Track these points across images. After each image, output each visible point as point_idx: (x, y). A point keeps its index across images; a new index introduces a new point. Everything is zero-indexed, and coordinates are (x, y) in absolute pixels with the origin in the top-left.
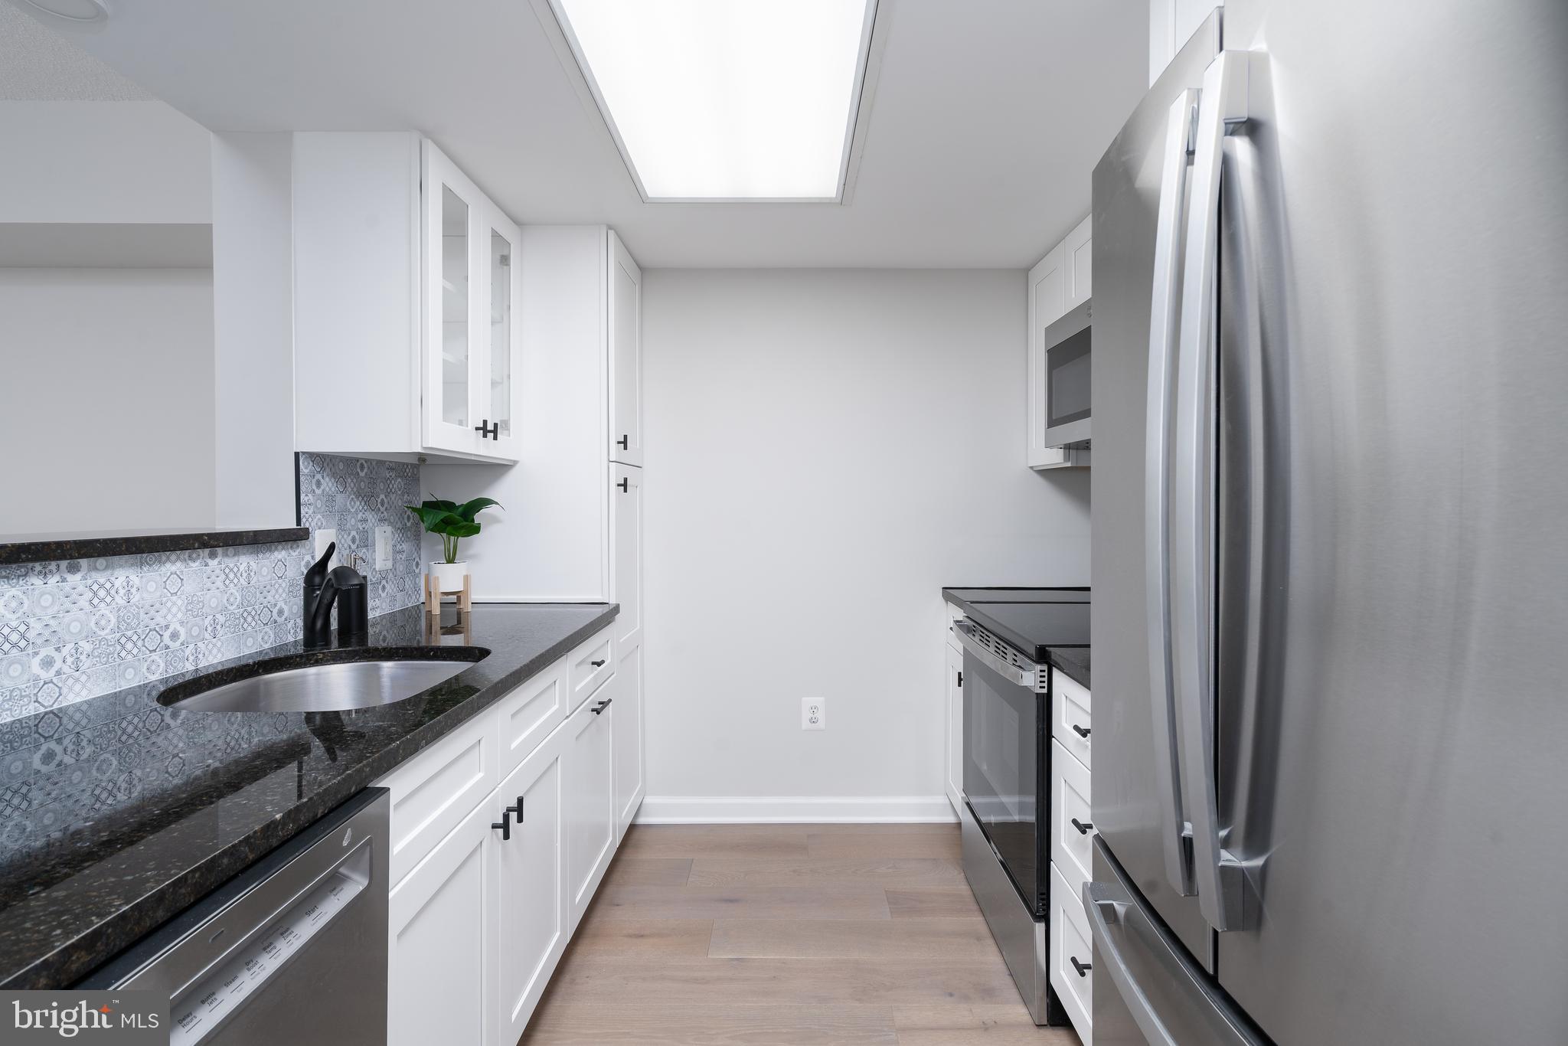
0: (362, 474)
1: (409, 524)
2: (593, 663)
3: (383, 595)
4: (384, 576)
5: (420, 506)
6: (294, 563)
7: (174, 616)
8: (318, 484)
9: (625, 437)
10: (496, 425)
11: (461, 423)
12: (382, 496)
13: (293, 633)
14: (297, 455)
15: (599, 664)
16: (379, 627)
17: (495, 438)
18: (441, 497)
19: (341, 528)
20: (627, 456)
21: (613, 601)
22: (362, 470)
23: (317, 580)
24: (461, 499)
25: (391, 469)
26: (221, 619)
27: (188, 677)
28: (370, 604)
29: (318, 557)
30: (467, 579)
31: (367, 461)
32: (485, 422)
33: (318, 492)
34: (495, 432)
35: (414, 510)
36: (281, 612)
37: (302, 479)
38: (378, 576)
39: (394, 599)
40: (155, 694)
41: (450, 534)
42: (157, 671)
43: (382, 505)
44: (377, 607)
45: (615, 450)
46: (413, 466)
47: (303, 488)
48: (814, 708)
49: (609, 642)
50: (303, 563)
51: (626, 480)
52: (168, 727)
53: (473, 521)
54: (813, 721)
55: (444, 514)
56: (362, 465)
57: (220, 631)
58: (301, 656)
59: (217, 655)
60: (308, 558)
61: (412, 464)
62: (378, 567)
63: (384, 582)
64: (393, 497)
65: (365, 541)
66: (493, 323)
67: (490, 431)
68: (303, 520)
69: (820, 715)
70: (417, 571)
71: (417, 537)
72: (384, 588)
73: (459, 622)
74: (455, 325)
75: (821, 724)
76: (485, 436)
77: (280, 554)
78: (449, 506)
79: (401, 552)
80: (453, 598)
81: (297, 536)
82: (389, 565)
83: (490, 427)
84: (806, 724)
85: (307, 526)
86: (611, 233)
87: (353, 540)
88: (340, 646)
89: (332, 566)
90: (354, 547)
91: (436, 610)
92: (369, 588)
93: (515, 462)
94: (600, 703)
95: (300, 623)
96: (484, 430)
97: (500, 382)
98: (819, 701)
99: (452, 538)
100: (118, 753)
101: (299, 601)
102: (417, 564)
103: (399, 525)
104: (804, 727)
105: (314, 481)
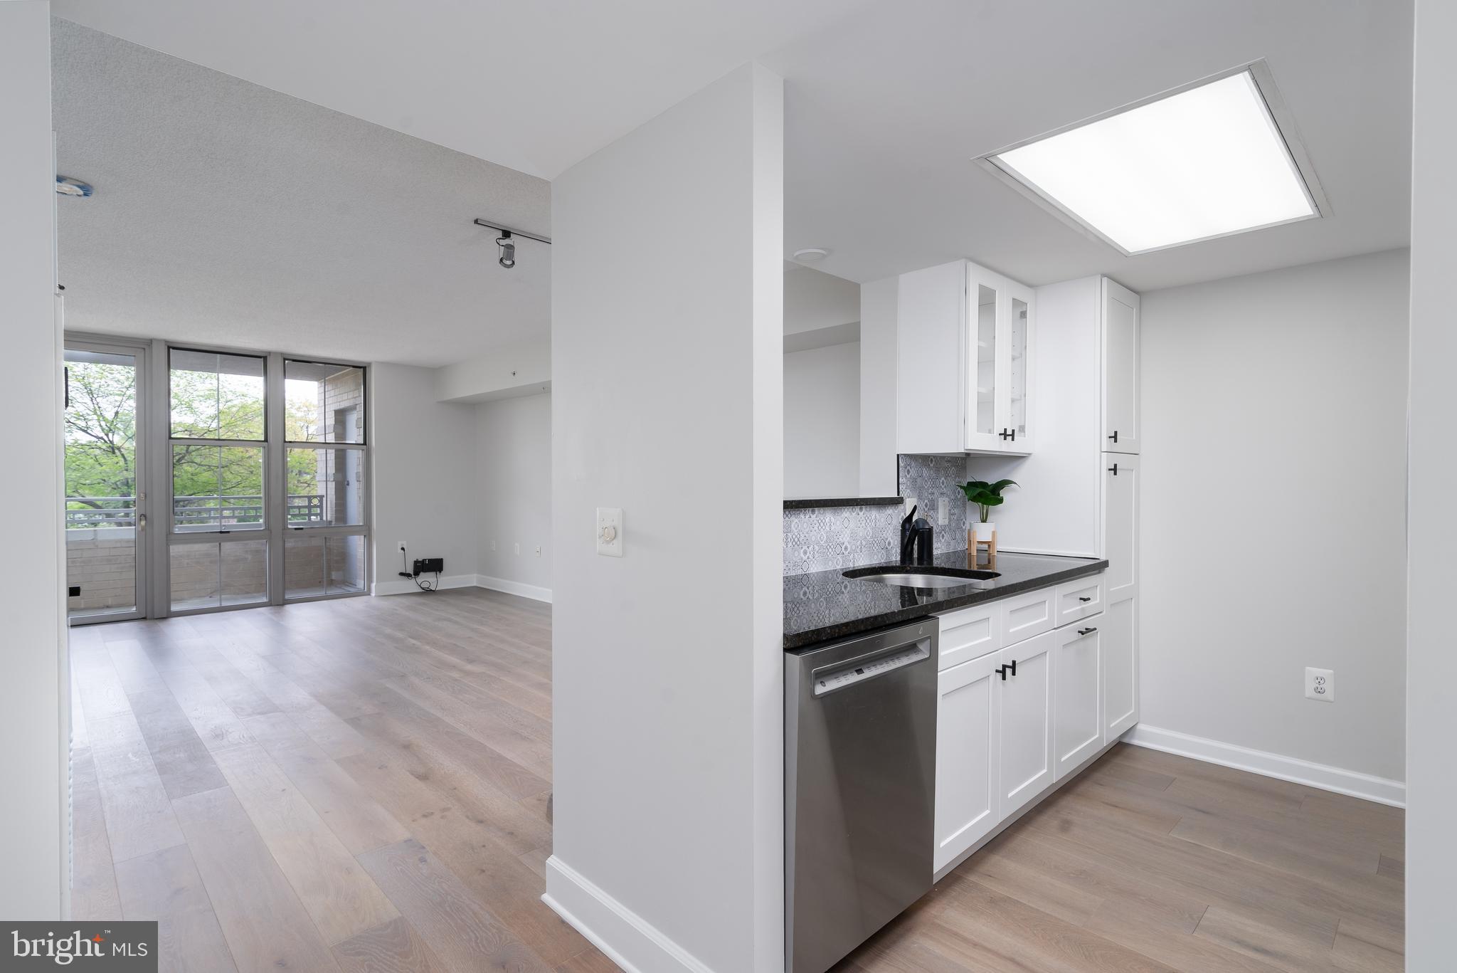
0: (932, 465)
1: (959, 497)
2: (1081, 599)
3: (943, 541)
4: (943, 529)
5: (965, 485)
6: (895, 517)
7: (845, 538)
8: (908, 472)
9: (1116, 433)
10: (1013, 431)
11: (990, 432)
12: (943, 479)
13: (896, 558)
14: (898, 455)
15: (1085, 600)
16: (940, 560)
17: (1013, 440)
18: (979, 479)
19: (920, 498)
20: (1118, 447)
21: (1103, 558)
22: (931, 463)
23: (907, 526)
24: (992, 480)
25: (949, 461)
26: (864, 543)
27: (851, 569)
28: (935, 545)
29: (908, 513)
30: (994, 533)
31: (934, 457)
32: (1005, 430)
33: (908, 476)
34: (1013, 435)
35: (961, 487)
36: (889, 543)
37: (900, 469)
38: (940, 528)
39: (949, 544)
40: (841, 573)
41: (983, 503)
42: (840, 564)
43: (943, 484)
44: (940, 548)
45: (1106, 444)
46: (962, 459)
47: (900, 475)
48: (1320, 680)
49: (1098, 588)
50: (900, 517)
51: (1115, 465)
52: (843, 593)
53: (999, 495)
54: (1319, 691)
55: (979, 490)
56: (932, 460)
57: (863, 550)
58: (898, 567)
59: (862, 562)
60: (903, 514)
61: (961, 458)
62: (940, 522)
63: (943, 533)
64: (949, 479)
65: (933, 507)
66: (1013, 359)
67: (1009, 435)
68: (901, 492)
69: (1329, 687)
70: (964, 527)
71: (964, 505)
72: (943, 536)
73: (989, 562)
74: (987, 362)
75: (1329, 695)
76: (1005, 439)
77: (890, 511)
78: (984, 485)
79: (954, 514)
80: (985, 547)
81: (897, 501)
82: (947, 522)
83: (1009, 432)
84: (1309, 692)
85: (902, 496)
86: (1105, 280)
87: (926, 505)
88: (918, 564)
89: (915, 518)
90: (926, 509)
91: (974, 553)
92: (934, 536)
93: (1030, 454)
94: (1086, 629)
95: (899, 551)
96: (1005, 435)
97: (1018, 400)
98: (1326, 673)
99: (985, 506)
100: (826, 599)
101: (899, 539)
102: (964, 523)
103: (953, 497)
104: (1307, 694)
105: (906, 471)
